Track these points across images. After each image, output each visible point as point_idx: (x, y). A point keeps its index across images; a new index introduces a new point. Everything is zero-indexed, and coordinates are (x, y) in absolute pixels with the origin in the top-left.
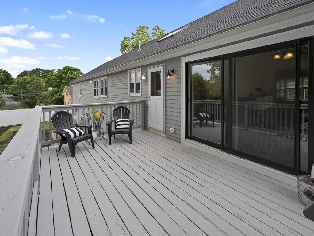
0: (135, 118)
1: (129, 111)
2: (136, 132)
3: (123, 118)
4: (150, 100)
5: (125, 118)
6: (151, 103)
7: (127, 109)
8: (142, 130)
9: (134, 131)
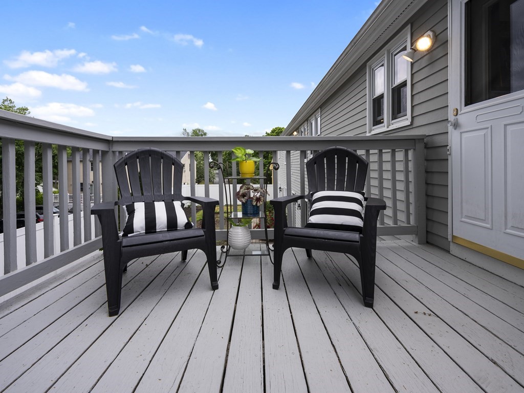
0: (387, 194)
1: (364, 166)
2: (391, 249)
3: (341, 188)
4: (456, 125)
5: (347, 190)
6: (464, 135)
7: (355, 159)
8: (415, 244)
9: (383, 243)
